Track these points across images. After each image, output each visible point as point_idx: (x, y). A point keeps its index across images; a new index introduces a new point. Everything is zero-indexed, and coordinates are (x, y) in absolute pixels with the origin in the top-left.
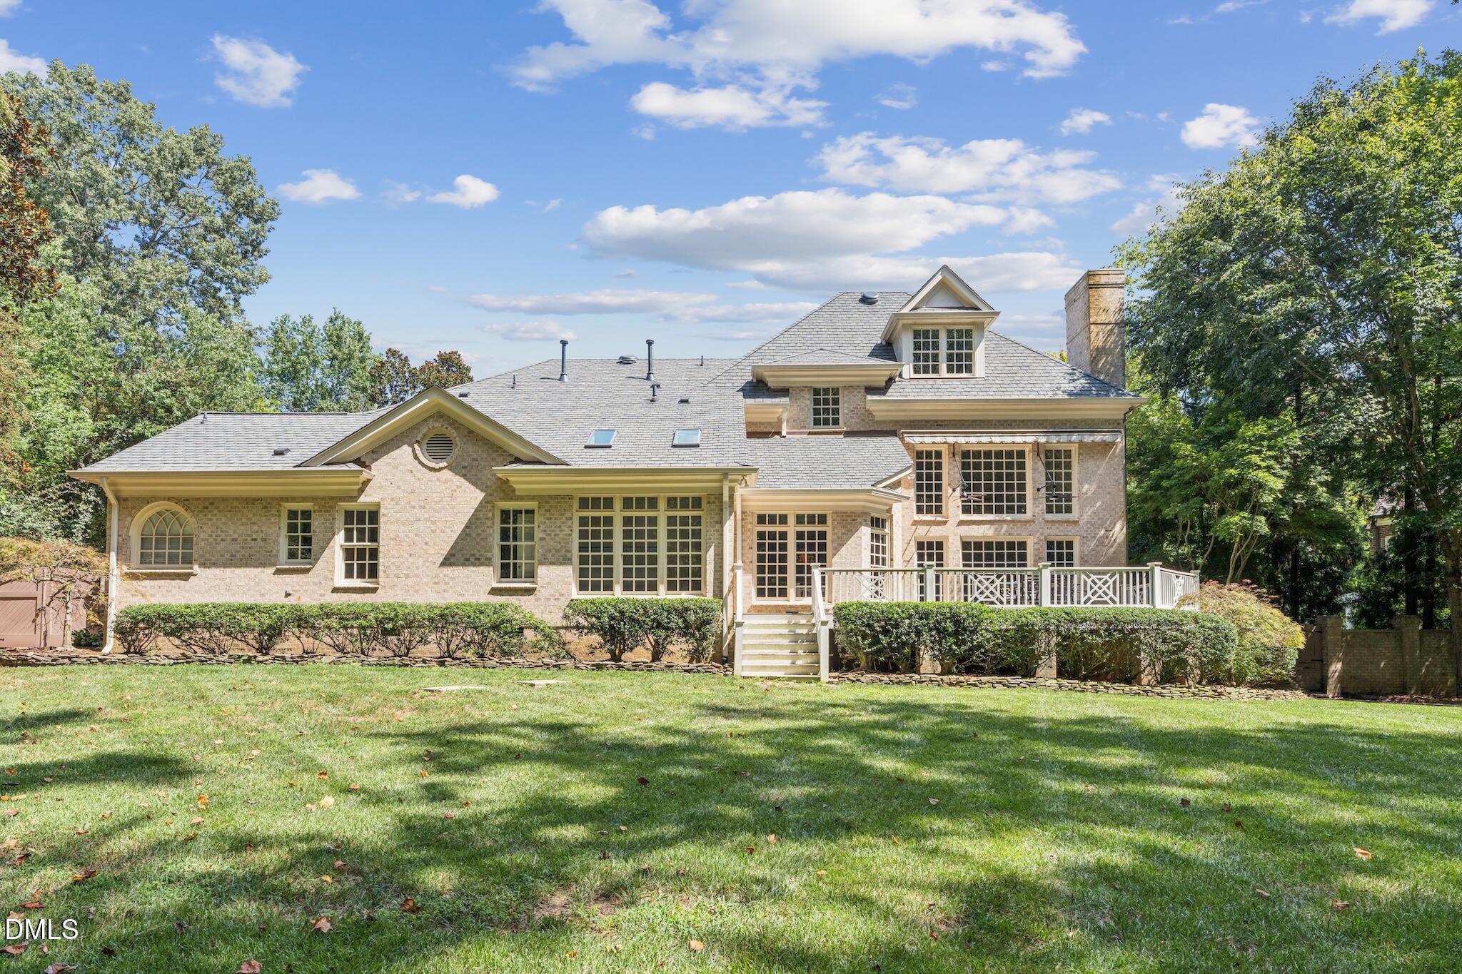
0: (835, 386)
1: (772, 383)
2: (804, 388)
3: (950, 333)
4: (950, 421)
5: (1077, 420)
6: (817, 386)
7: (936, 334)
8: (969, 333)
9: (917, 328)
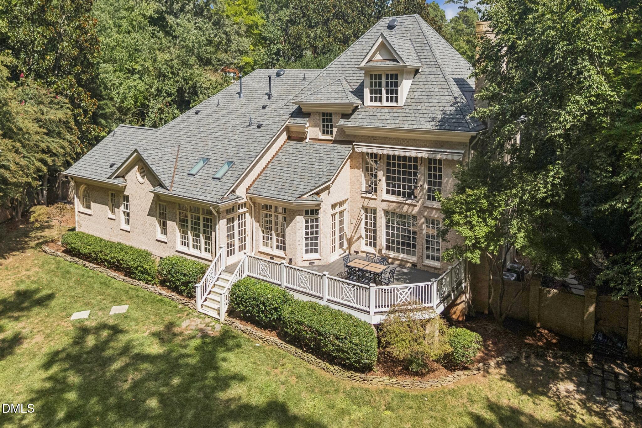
0: (331, 112)
1: (304, 109)
2: (317, 113)
3: (387, 76)
4: (379, 137)
5: (443, 142)
6: (324, 111)
7: (380, 76)
8: (397, 76)
9: (372, 73)
